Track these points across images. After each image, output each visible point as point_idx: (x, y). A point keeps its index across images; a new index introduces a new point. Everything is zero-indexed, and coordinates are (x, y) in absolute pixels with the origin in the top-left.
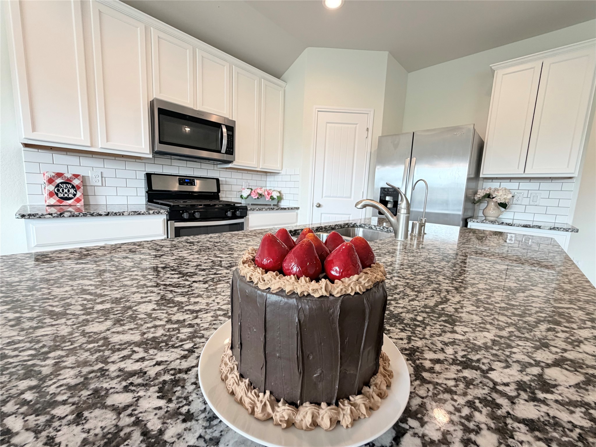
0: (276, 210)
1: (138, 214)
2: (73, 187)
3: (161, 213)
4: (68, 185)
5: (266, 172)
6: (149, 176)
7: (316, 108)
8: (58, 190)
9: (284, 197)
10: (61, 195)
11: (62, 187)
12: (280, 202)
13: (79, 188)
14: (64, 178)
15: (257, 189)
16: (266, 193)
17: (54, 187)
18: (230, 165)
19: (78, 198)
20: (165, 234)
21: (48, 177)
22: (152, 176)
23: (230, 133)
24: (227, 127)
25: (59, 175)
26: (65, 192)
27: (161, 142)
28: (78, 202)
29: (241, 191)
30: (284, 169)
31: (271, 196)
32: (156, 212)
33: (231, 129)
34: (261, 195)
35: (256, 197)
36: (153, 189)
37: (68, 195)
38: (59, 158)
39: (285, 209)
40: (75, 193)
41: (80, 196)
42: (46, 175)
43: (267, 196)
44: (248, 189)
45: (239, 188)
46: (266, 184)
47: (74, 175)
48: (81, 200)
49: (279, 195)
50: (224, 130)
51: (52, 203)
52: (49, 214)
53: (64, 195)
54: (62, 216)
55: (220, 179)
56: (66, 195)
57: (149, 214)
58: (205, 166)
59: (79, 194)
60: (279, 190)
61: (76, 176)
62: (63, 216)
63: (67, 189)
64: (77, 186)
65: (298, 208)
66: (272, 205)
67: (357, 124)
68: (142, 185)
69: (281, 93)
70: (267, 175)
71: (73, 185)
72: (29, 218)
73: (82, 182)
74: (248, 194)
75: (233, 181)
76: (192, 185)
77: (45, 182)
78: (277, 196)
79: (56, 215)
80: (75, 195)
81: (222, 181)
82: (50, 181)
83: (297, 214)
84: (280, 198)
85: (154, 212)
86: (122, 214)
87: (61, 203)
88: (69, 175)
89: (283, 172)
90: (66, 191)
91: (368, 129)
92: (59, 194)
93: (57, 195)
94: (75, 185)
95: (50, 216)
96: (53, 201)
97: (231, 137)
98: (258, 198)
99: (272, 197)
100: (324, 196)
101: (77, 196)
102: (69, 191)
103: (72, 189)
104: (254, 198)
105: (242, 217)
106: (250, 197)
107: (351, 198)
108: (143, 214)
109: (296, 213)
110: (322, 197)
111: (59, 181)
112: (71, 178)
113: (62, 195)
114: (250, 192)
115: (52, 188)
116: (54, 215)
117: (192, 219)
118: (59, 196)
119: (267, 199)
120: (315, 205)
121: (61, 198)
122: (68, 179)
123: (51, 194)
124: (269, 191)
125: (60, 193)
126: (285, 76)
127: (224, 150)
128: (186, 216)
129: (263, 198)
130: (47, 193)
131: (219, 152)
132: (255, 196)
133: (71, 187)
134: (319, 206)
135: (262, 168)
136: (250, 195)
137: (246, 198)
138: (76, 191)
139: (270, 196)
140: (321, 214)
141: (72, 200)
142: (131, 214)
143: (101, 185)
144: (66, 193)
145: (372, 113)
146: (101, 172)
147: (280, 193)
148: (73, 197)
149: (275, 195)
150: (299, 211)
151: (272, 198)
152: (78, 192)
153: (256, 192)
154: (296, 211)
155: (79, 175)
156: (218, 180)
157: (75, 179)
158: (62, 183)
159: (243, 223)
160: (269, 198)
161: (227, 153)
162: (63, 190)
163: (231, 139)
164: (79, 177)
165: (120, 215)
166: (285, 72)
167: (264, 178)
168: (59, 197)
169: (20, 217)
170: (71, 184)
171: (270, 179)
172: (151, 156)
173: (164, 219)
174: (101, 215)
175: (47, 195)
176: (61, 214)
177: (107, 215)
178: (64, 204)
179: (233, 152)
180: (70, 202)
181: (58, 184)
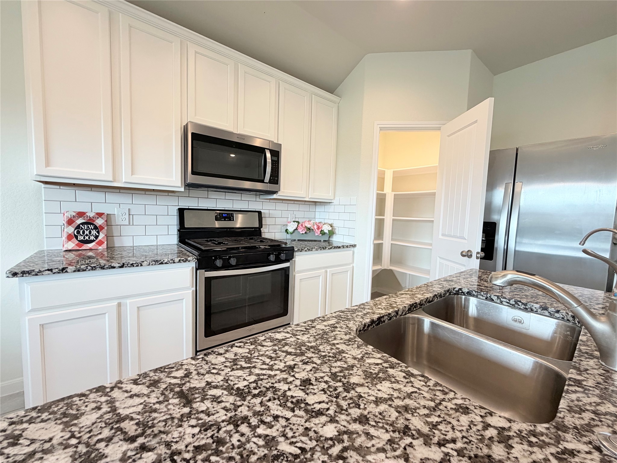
0: (329, 249)
1: (160, 264)
2: (96, 228)
3: (189, 261)
4: (89, 226)
5: (315, 202)
6: (181, 212)
7: (378, 125)
8: (78, 232)
9: (337, 231)
11: (83, 228)
12: (332, 237)
13: (102, 228)
14: (86, 218)
15: (304, 222)
16: (316, 227)
17: (74, 229)
18: (275, 196)
19: (100, 240)
20: (193, 287)
21: (68, 217)
22: (185, 211)
23: (275, 159)
24: (272, 152)
25: (81, 214)
26: (85, 234)
27: (193, 173)
28: (100, 246)
29: (287, 225)
30: (337, 198)
31: (322, 230)
32: (183, 260)
33: (276, 154)
34: (309, 229)
35: (304, 232)
36: (186, 226)
37: (89, 238)
38: (82, 194)
39: (339, 247)
40: (97, 234)
41: (103, 238)
42: (66, 215)
43: (317, 230)
44: (294, 222)
45: (283, 221)
46: (315, 215)
47: (97, 214)
48: (103, 243)
49: (330, 229)
50: (268, 155)
51: (70, 248)
52: (48, 270)
53: (84, 238)
54: (64, 271)
55: (262, 211)
56: (87, 238)
57: (174, 263)
58: (246, 197)
59: (101, 236)
60: (330, 223)
61: (100, 215)
62: (66, 272)
63: (88, 231)
64: (100, 226)
65: (354, 246)
66: (322, 240)
68: (174, 221)
69: (334, 110)
70: (316, 205)
71: (95, 225)
72: (23, 276)
73: (106, 221)
75: (278, 213)
76: (230, 220)
77: (65, 223)
78: (329, 230)
79: (57, 270)
80: (97, 237)
81: (264, 213)
82: (70, 222)
83: (353, 253)
84: (332, 233)
85: (180, 260)
86: (140, 265)
87: (80, 248)
88: (91, 215)
89: (335, 202)
90: (87, 232)
92: (79, 236)
93: (76, 237)
94: (98, 226)
96: (71, 245)
97: (275, 164)
98: (306, 233)
99: (323, 232)
101: (100, 238)
102: (90, 232)
103: (94, 230)
104: (301, 233)
105: (287, 260)
106: (296, 231)
108: (166, 263)
109: (351, 252)
111: (80, 221)
112: (93, 217)
113: (82, 238)
114: (296, 226)
115: (71, 230)
116: (54, 271)
117: (227, 266)
118: (79, 239)
119: (316, 235)
121: (81, 241)
122: (90, 219)
123: (69, 238)
124: (319, 225)
125: (81, 235)
126: (339, 90)
127: (267, 178)
128: (219, 263)
129: (312, 232)
130: (65, 237)
131: (262, 181)
132: (301, 231)
133: (93, 228)
135: (311, 198)
136: (296, 229)
137: (292, 233)
138: (98, 232)
139: (320, 230)
141: (94, 243)
142: (151, 263)
143: (128, 224)
144: (87, 235)
146: (129, 209)
147: (331, 226)
148: (95, 239)
149: (326, 229)
150: (355, 249)
152: (100, 233)
153: (304, 226)
154: (352, 249)
155: (103, 214)
156: (260, 213)
157: (98, 218)
158: (83, 224)
159: (288, 268)
160: (319, 233)
161: (270, 182)
162: (84, 232)
163: (275, 166)
164: (103, 216)
165: (137, 266)
167: (312, 208)
168: (79, 241)
169: (10, 276)
170: (93, 224)
171: (319, 209)
172: (182, 189)
173: (193, 268)
174: (114, 267)
175: (64, 238)
176: (63, 269)
177: (122, 267)
178: (83, 248)
179: (278, 180)
180: (90, 245)
181: (79, 225)
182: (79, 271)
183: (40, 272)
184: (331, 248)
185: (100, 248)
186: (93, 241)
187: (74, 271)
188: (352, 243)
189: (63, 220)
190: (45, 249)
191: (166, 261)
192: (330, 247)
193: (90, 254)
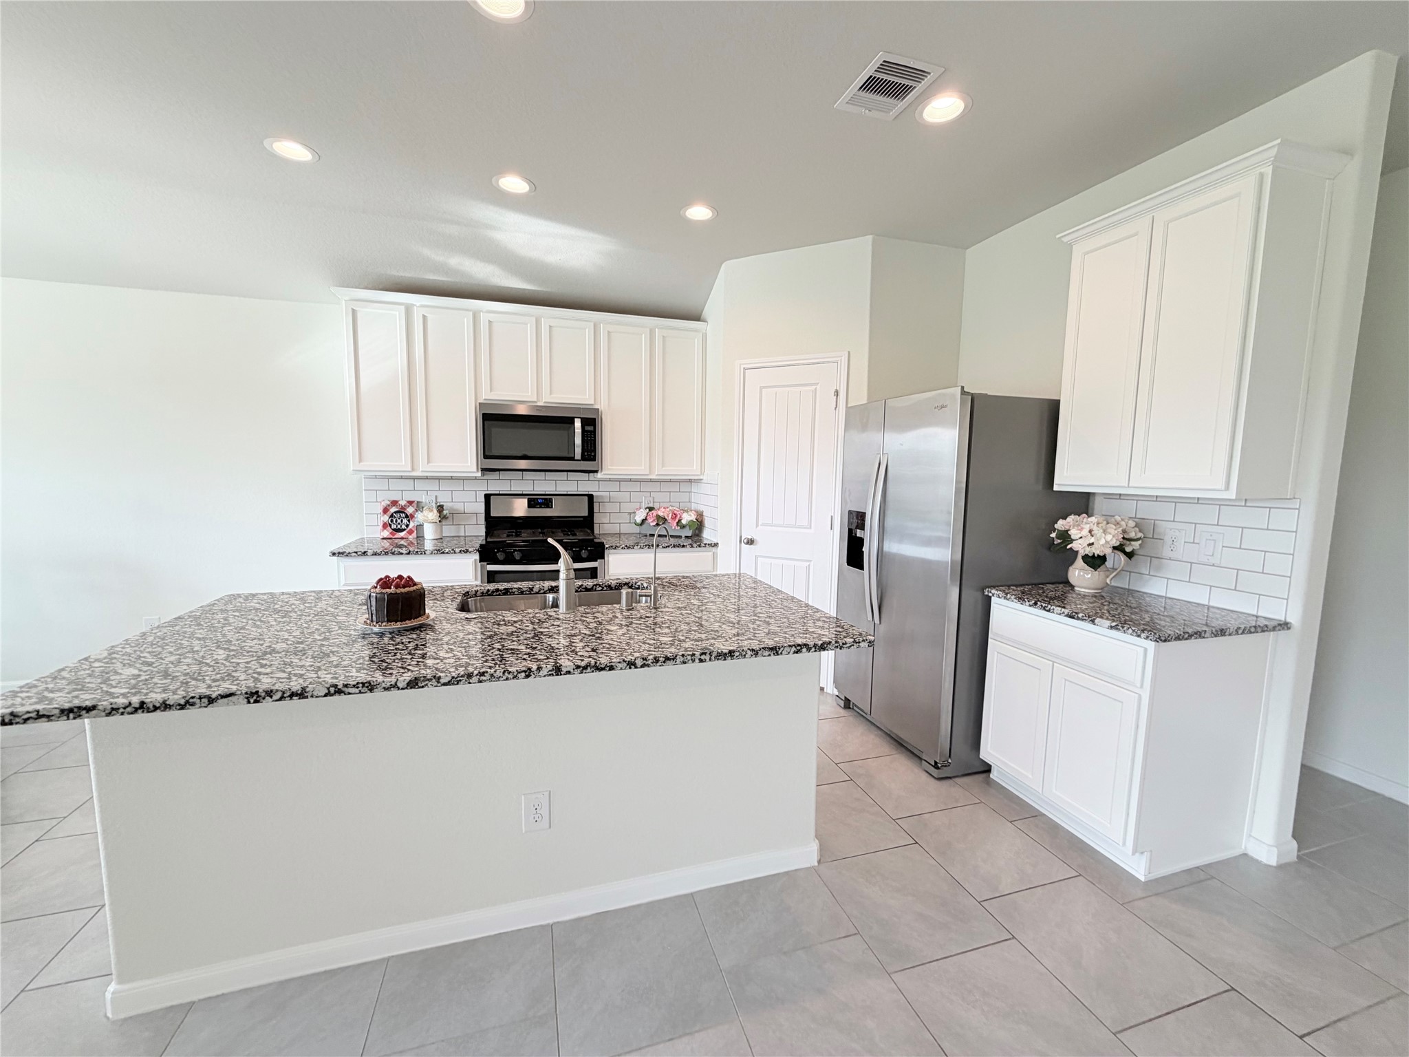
2: (407, 516)
3: (470, 553)
4: (401, 514)
6: (488, 497)
7: (740, 365)
8: (392, 521)
10: (394, 526)
11: (396, 516)
13: (412, 517)
14: (398, 506)
15: (658, 509)
16: (671, 516)
17: (388, 518)
18: (599, 476)
19: (411, 529)
21: (384, 506)
22: (492, 497)
23: (589, 428)
24: (583, 420)
25: (394, 503)
27: (487, 457)
28: (411, 534)
29: (635, 513)
30: (706, 473)
31: (680, 521)
32: (463, 551)
33: (591, 424)
34: (662, 519)
35: (654, 523)
36: (492, 515)
37: (401, 526)
38: (394, 483)
40: (408, 523)
41: (413, 527)
42: (383, 503)
43: (672, 521)
44: (645, 508)
45: (627, 508)
47: (409, 502)
48: (413, 532)
49: (695, 518)
50: (578, 424)
51: (385, 536)
52: (355, 552)
53: (397, 526)
55: (594, 494)
56: (399, 526)
57: (455, 553)
59: (412, 525)
61: (411, 503)
62: (367, 554)
63: (400, 519)
64: (411, 514)
65: (716, 545)
66: (683, 536)
67: (817, 384)
69: (697, 342)
71: (406, 514)
72: (339, 556)
73: (416, 509)
74: (643, 517)
75: (625, 496)
76: (548, 507)
77: (381, 511)
78: (693, 521)
79: (360, 553)
80: (407, 526)
81: (602, 496)
82: (385, 511)
83: (714, 556)
84: (699, 525)
85: (460, 551)
87: (394, 536)
88: (402, 503)
89: (704, 480)
90: (399, 521)
91: (837, 394)
92: (392, 525)
93: (390, 525)
94: (408, 514)
95: (355, 554)
96: (386, 533)
97: (591, 434)
98: (658, 524)
99: (681, 523)
100: (760, 523)
101: (410, 527)
102: (402, 521)
103: (405, 519)
104: (651, 524)
105: (594, 560)
106: (645, 522)
107: (810, 528)
108: (447, 553)
109: (711, 554)
110: (757, 526)
111: (393, 510)
112: (405, 506)
114: (645, 514)
115: (386, 518)
116: (359, 553)
117: (509, 560)
120: (745, 539)
121: (395, 530)
122: (402, 508)
123: (385, 526)
124: (678, 513)
125: (394, 523)
126: (706, 311)
127: (578, 455)
128: (500, 556)
129: (666, 524)
130: (381, 525)
131: (573, 459)
132: (651, 522)
133: (404, 517)
134: (751, 542)
135: (658, 475)
136: (645, 519)
137: (641, 525)
138: (409, 521)
139: (677, 520)
140: (756, 557)
141: (405, 532)
144: (399, 524)
145: (846, 358)
146: (436, 496)
147: (700, 515)
148: (406, 528)
149: (688, 519)
150: (717, 550)
151: (681, 525)
152: (411, 522)
153: (656, 514)
154: (714, 549)
155: (413, 502)
156: (587, 496)
157: (409, 506)
158: (396, 512)
160: (676, 523)
161: (584, 458)
162: (396, 521)
163: (591, 437)
164: (413, 504)
165: (421, 554)
166: (706, 303)
168: (393, 529)
169: (332, 555)
170: (404, 513)
171: (694, 488)
172: (479, 474)
173: (475, 560)
174: (402, 554)
175: (380, 527)
176: (365, 552)
177: (408, 553)
178: (396, 536)
179: (595, 456)
180: (402, 534)
181: (392, 514)
182: (375, 555)
183: (349, 553)
184: (669, 546)
185: (410, 537)
186: (404, 530)
187: (373, 555)
188: (714, 541)
189: (380, 511)
190: (365, 536)
191: (447, 550)
192: (666, 545)
193: (402, 542)
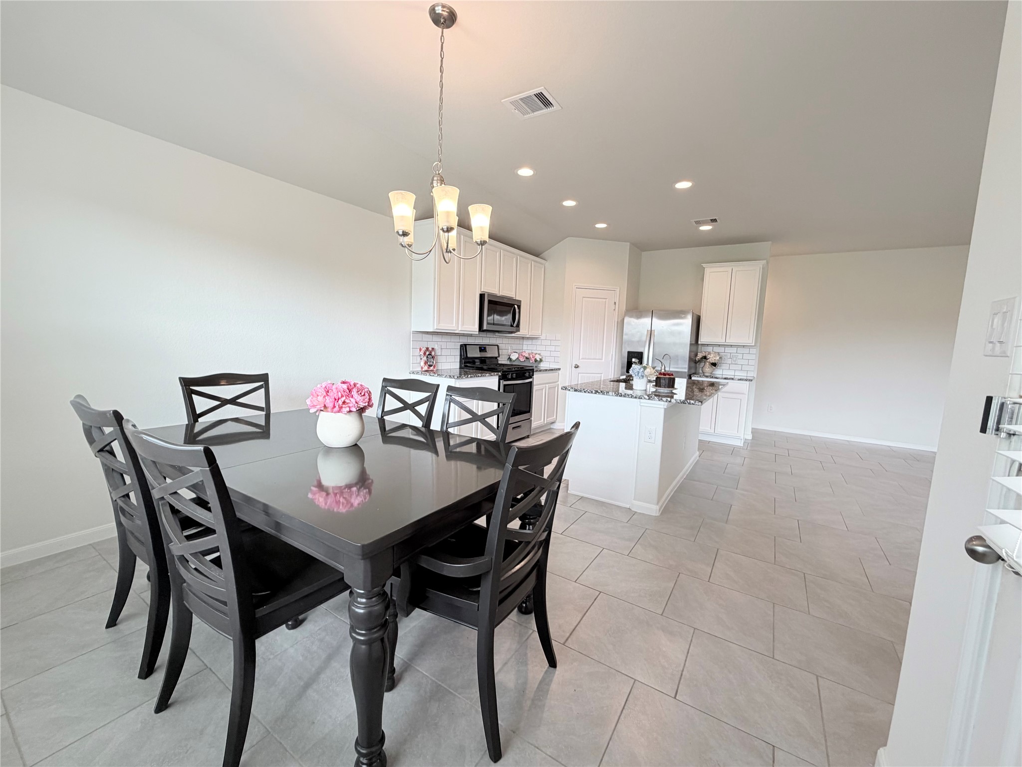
2: (432, 357)
7: (575, 285)
10: (429, 363)
12: (541, 364)
15: (523, 353)
16: (531, 356)
18: (513, 335)
21: (424, 351)
23: (519, 311)
30: (544, 335)
33: (520, 307)
34: (527, 358)
36: (466, 356)
38: (425, 338)
42: (423, 349)
43: (531, 358)
44: (515, 352)
46: (523, 346)
47: (432, 349)
48: (435, 367)
49: (539, 357)
50: (516, 309)
59: (435, 362)
60: (540, 353)
64: (434, 356)
65: (559, 369)
67: (606, 299)
68: (458, 352)
69: (542, 269)
73: (435, 353)
76: (485, 352)
82: (425, 354)
83: (559, 374)
84: (541, 360)
88: (430, 349)
89: (543, 337)
91: (615, 303)
98: (525, 361)
100: (581, 358)
102: (431, 360)
104: (522, 361)
105: (530, 377)
106: (518, 360)
109: (557, 374)
110: (579, 359)
111: (427, 353)
114: (518, 355)
115: (425, 358)
119: (531, 362)
120: (573, 366)
124: (534, 354)
126: (544, 255)
127: (515, 324)
128: (509, 376)
129: (528, 360)
131: (512, 326)
132: (522, 359)
134: (577, 367)
135: (530, 335)
136: (518, 358)
137: (514, 361)
138: (433, 360)
139: (534, 358)
145: (618, 290)
146: (441, 345)
149: (537, 357)
150: (560, 372)
151: (536, 360)
153: (523, 355)
155: (434, 349)
156: (499, 346)
157: (433, 351)
159: (532, 382)
160: (534, 360)
161: (516, 326)
163: (519, 315)
166: (545, 252)
171: (525, 342)
179: (519, 324)
188: (557, 367)
